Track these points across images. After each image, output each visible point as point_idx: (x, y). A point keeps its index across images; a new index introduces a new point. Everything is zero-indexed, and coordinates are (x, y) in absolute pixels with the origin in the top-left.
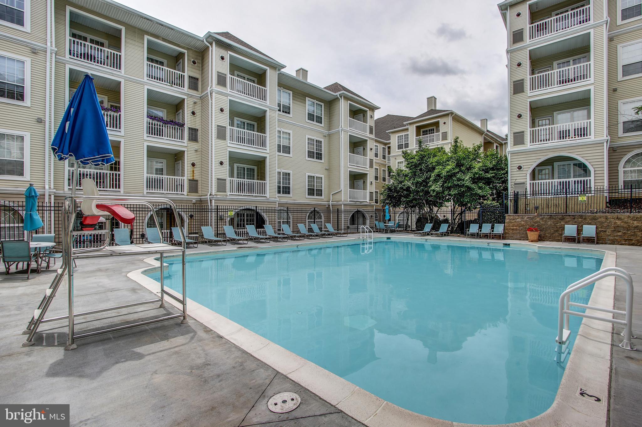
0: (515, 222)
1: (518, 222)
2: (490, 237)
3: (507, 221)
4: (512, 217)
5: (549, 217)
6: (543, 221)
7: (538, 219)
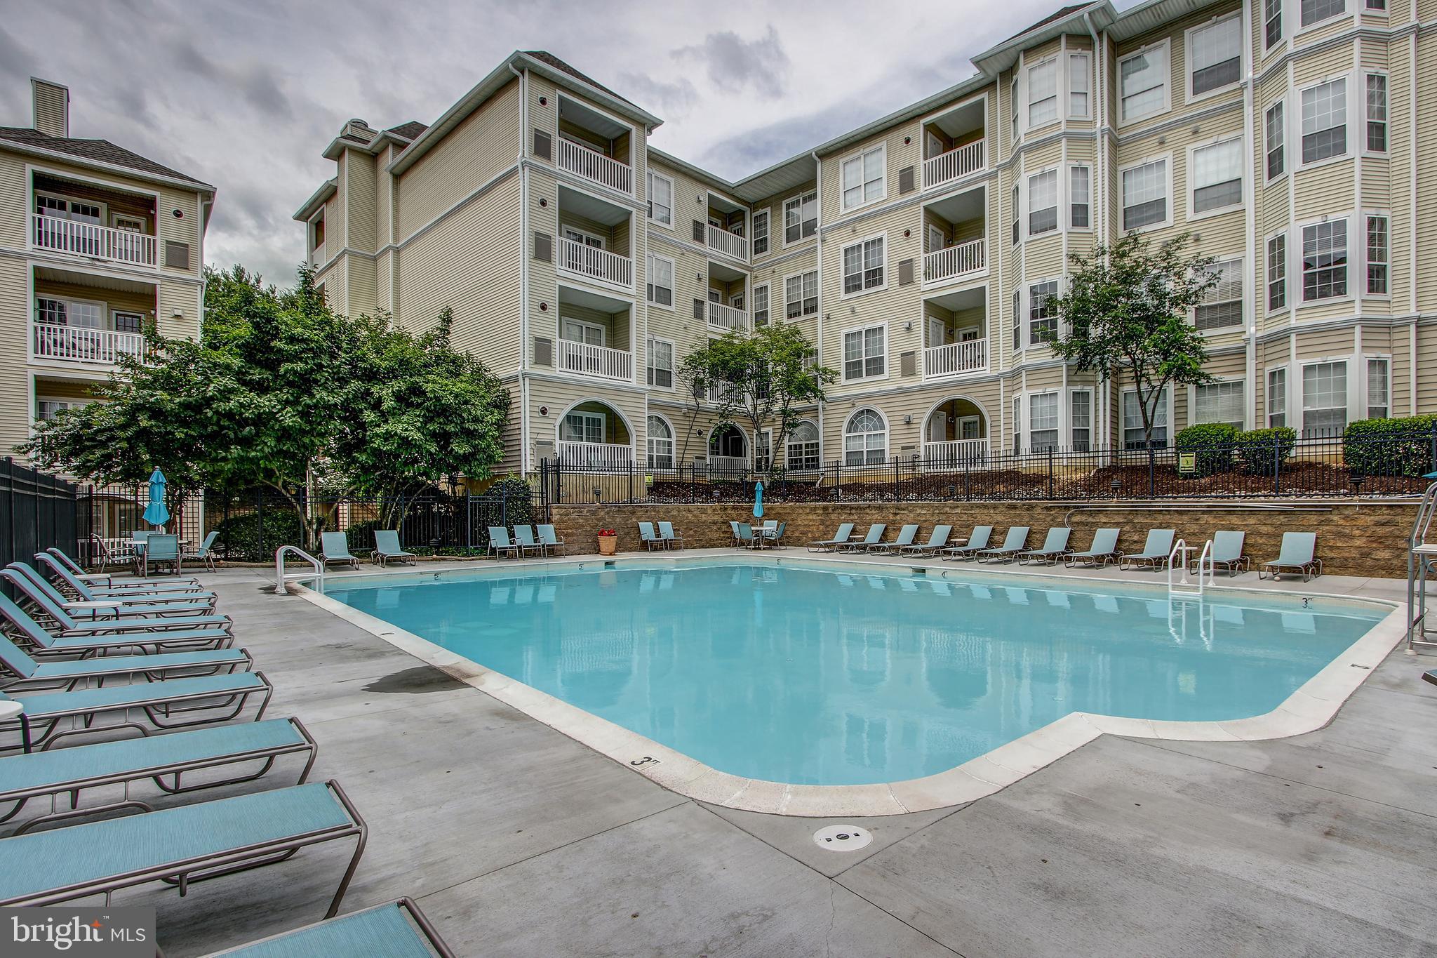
0: (569, 519)
1: (574, 519)
2: (544, 554)
3: (555, 518)
4: (564, 510)
5: (617, 509)
6: (609, 517)
7: (602, 513)
